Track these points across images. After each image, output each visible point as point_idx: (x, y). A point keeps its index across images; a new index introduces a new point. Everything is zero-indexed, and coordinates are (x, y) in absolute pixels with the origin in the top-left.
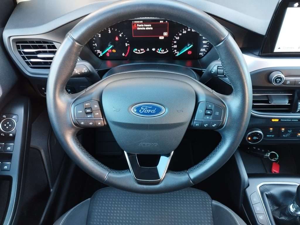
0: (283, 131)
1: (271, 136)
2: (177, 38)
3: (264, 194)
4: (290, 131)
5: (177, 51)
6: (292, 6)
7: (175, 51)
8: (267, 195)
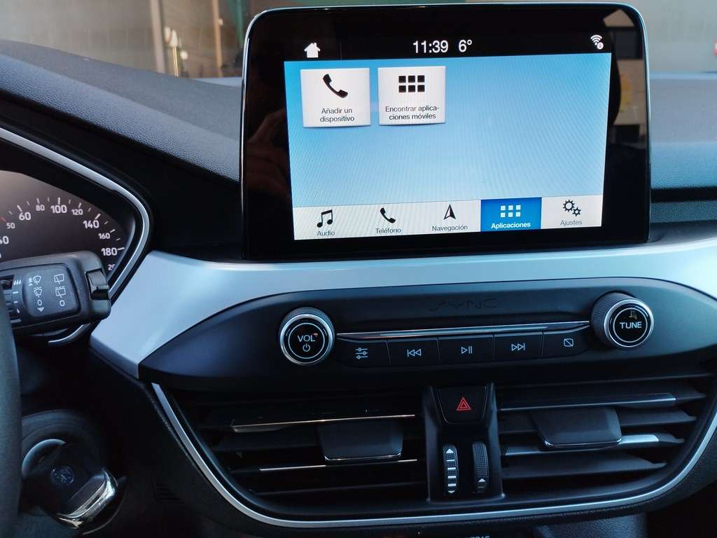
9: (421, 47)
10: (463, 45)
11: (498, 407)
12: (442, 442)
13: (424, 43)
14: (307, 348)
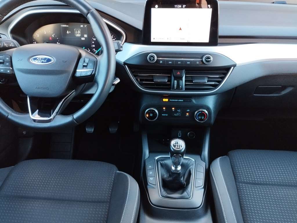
0: (173, 111)
1: (165, 115)
2: (94, 39)
3: (159, 162)
4: (179, 111)
5: (95, 50)
6: (155, 7)
7: (94, 49)
8: (161, 164)
9: (176, 7)
10: (184, 6)
11: (185, 75)
12: (174, 80)
13: (177, 6)
14: (152, 60)
